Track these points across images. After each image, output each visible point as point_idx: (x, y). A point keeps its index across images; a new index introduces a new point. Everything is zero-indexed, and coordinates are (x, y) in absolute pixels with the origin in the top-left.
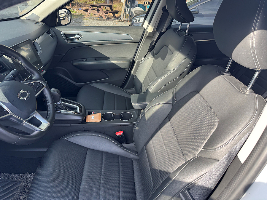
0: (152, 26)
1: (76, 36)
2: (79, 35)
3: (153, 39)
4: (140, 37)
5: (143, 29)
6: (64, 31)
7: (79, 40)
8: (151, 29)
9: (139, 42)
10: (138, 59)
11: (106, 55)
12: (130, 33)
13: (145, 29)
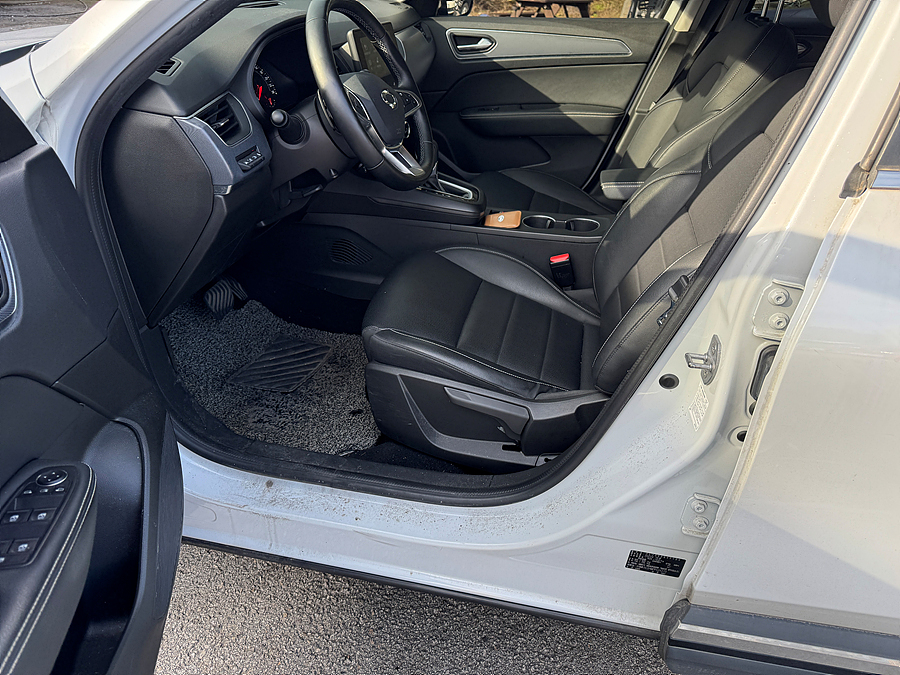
0: (690, 14)
1: (483, 43)
2: (489, 38)
3: (688, 51)
4: (653, 48)
5: (664, 27)
6: (453, 28)
7: (488, 54)
8: (686, 23)
9: (646, 61)
10: (640, 110)
11: (551, 97)
12: (625, 36)
13: (669, 24)
